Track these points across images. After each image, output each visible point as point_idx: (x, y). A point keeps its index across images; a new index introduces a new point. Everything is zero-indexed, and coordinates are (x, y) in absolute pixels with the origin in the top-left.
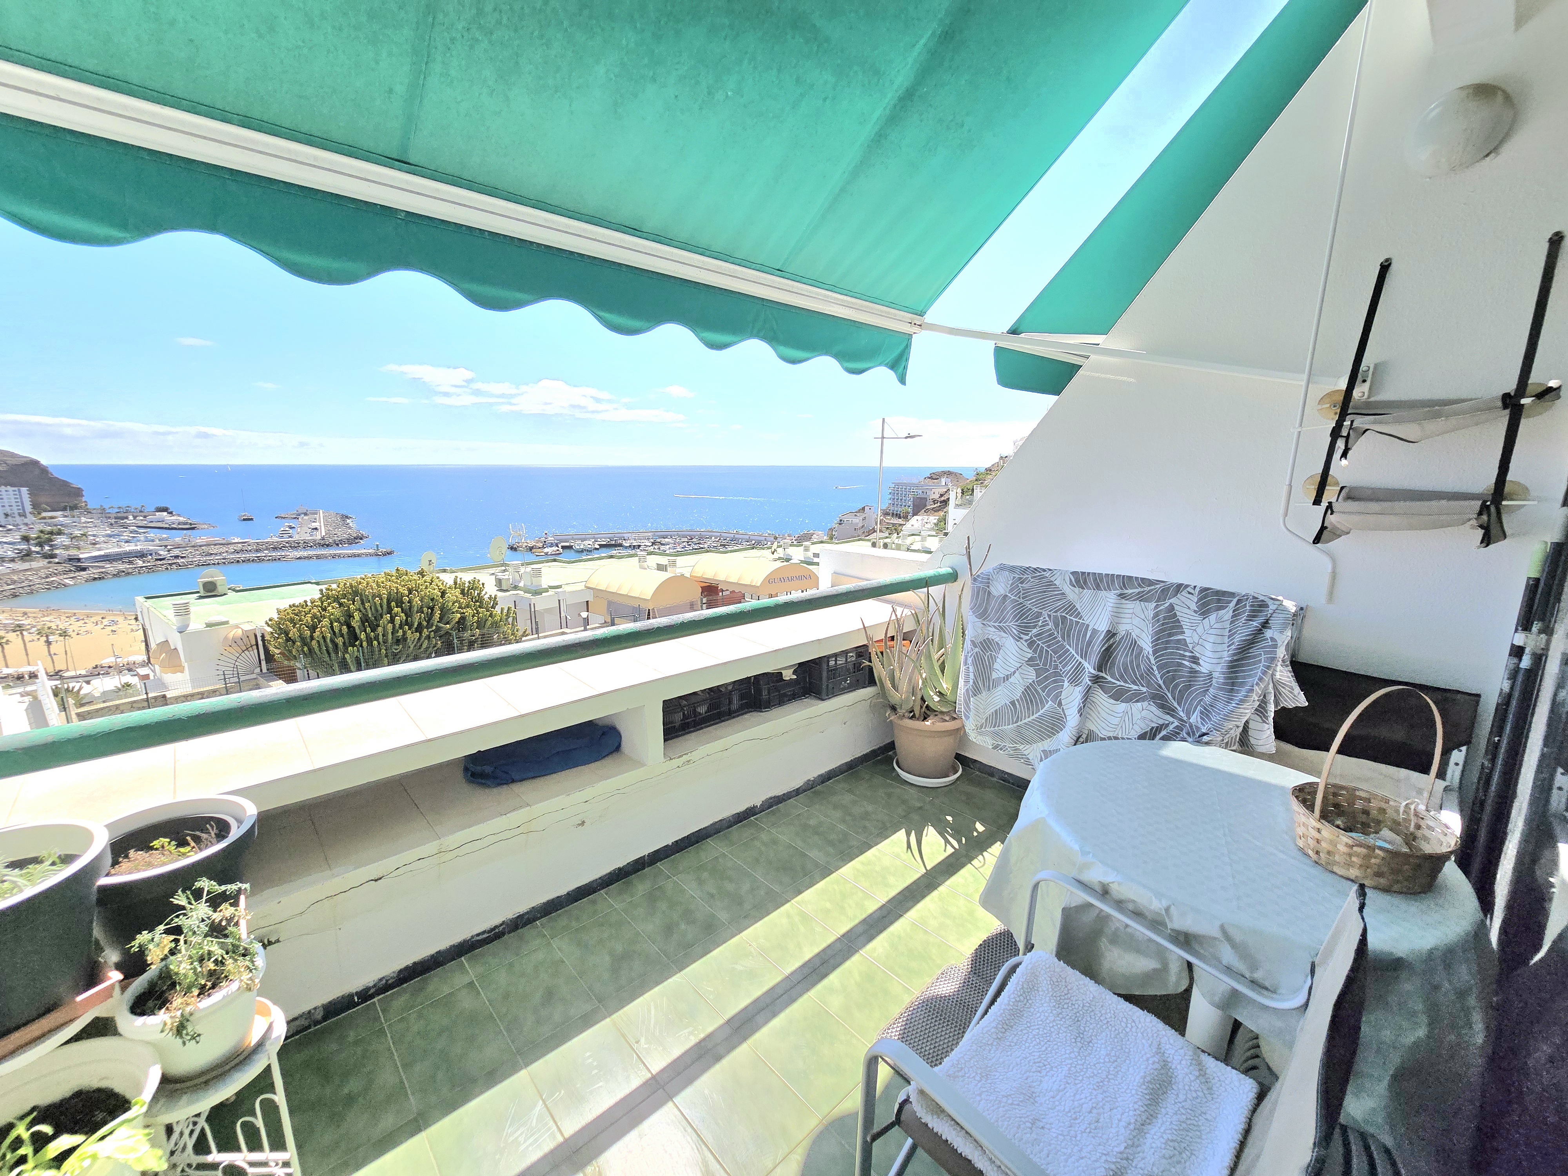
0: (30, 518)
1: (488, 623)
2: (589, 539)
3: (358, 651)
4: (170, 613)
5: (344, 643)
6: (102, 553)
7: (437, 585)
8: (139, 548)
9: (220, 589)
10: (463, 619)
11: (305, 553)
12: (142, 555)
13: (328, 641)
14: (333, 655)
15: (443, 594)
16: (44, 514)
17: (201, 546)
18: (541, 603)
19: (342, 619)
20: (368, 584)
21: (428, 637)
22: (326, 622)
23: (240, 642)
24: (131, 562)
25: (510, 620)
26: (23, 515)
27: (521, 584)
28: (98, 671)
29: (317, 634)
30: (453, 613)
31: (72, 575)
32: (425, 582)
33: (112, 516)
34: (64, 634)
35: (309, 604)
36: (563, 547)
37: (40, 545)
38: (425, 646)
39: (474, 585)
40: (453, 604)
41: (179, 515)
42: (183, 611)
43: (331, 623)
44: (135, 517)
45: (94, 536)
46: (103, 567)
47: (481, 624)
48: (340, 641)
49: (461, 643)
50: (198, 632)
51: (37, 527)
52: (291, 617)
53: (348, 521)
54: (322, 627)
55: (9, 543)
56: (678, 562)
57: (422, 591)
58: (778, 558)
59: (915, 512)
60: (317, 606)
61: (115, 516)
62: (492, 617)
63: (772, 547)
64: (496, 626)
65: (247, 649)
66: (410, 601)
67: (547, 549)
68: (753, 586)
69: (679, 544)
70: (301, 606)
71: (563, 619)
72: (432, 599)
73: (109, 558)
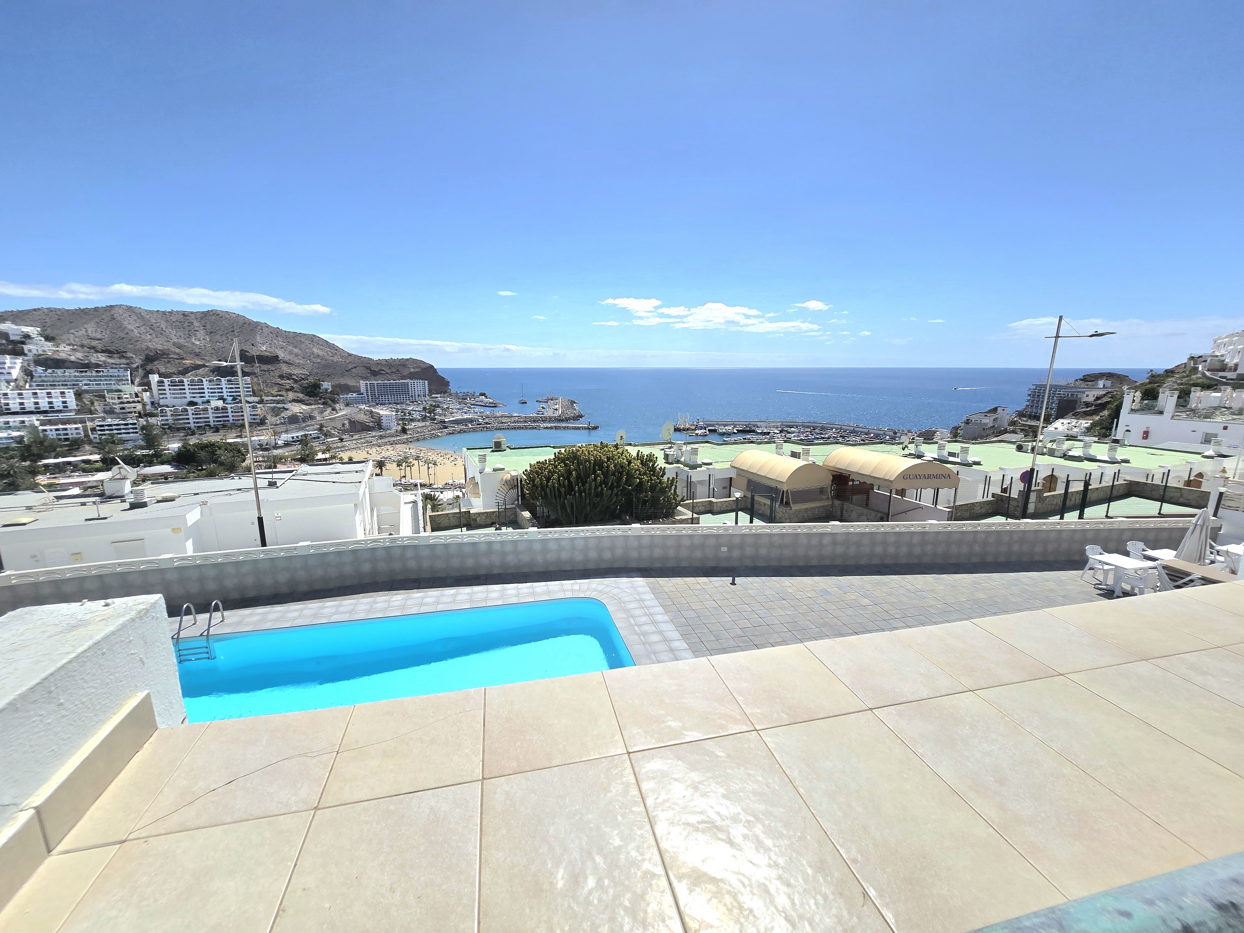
0: (428, 398)
1: (658, 488)
2: (730, 425)
3: (573, 498)
4: (477, 459)
5: (565, 492)
6: (454, 419)
7: (626, 456)
8: (470, 417)
9: (503, 447)
10: (641, 483)
11: (549, 425)
12: (471, 421)
13: (556, 489)
14: (558, 499)
15: (630, 462)
16: (433, 396)
17: (498, 417)
18: (697, 475)
19: (565, 475)
20: (582, 452)
21: (617, 495)
22: (555, 476)
23: (509, 483)
24: (466, 425)
25: (673, 487)
26: (425, 396)
27: (682, 459)
28: (447, 487)
29: (550, 484)
30: (635, 478)
31: (441, 431)
32: (618, 453)
33: (461, 397)
34: (435, 464)
35: (548, 462)
36: (709, 430)
37: (430, 413)
38: (614, 499)
39: (651, 458)
40: (635, 471)
41: (490, 398)
42: (483, 459)
43: (559, 478)
44: (470, 399)
45: (451, 409)
46: (454, 427)
47: (653, 488)
48: (562, 490)
49: (638, 502)
50: (489, 474)
51: (430, 403)
52: (537, 470)
53: (574, 405)
54: (553, 479)
55: (418, 411)
56: (808, 450)
57: (616, 460)
58: (910, 454)
59: (1061, 415)
60: (552, 464)
61: (462, 398)
62: (661, 485)
63: (902, 443)
64: (663, 491)
65: (512, 488)
66: (608, 467)
67: (699, 432)
68: (885, 480)
69: (803, 433)
70: (544, 463)
71: (711, 490)
72: (622, 467)
73: (457, 422)
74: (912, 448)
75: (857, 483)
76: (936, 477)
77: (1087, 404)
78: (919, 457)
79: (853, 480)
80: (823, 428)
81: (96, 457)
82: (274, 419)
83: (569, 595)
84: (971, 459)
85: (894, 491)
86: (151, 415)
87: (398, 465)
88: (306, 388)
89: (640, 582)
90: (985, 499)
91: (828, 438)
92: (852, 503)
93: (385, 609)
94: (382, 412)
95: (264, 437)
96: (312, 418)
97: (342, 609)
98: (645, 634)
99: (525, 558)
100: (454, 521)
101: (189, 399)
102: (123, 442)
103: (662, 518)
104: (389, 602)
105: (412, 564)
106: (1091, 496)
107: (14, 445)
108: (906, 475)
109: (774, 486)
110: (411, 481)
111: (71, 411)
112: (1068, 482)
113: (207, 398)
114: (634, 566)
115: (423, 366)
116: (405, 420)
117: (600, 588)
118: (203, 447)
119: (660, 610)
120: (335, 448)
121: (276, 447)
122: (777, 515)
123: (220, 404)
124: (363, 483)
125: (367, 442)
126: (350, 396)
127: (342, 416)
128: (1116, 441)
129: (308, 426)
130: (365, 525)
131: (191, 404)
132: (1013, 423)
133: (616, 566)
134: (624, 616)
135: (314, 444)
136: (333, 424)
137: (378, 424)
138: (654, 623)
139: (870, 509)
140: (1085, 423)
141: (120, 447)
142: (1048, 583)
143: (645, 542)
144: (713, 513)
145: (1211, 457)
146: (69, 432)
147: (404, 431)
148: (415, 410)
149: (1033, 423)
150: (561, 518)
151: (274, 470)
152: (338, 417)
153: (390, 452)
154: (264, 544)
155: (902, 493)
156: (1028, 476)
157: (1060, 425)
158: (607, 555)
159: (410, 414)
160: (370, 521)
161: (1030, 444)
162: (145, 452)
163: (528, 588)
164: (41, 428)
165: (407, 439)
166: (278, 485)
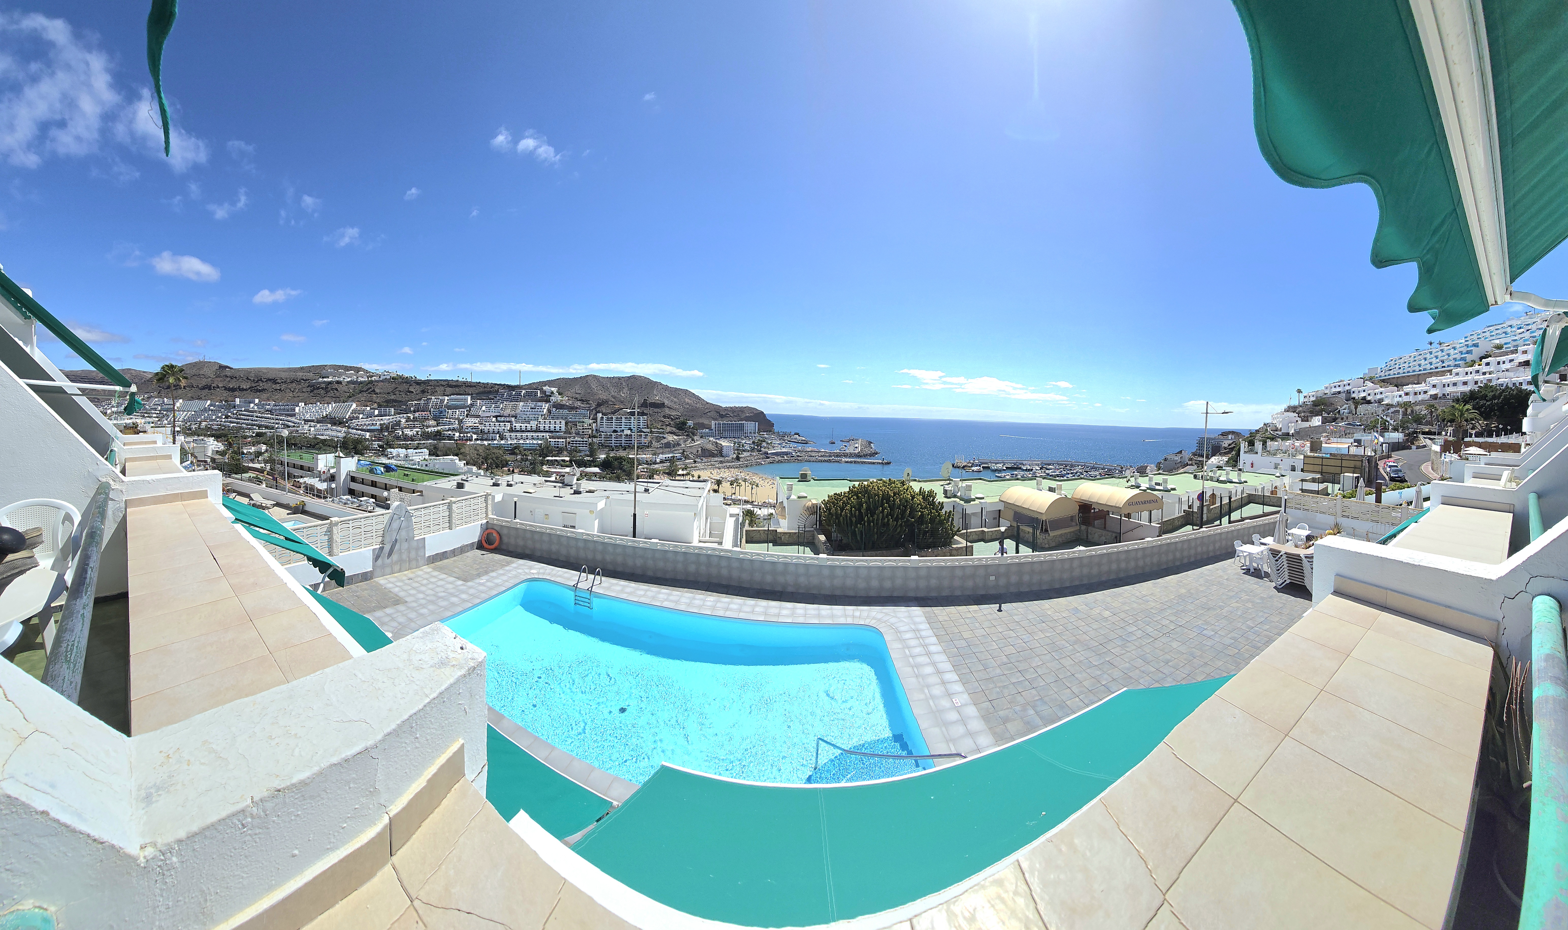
0: (757, 435)
1: (937, 520)
2: (1000, 463)
3: (862, 528)
4: (785, 487)
5: (856, 521)
6: (775, 451)
7: (910, 492)
8: (787, 451)
9: (809, 478)
10: (922, 515)
11: (850, 460)
12: (786, 454)
13: (849, 518)
14: (849, 528)
15: (913, 497)
16: (761, 434)
17: (808, 452)
18: (970, 508)
19: (857, 507)
20: (873, 487)
21: (901, 525)
22: (848, 507)
23: (810, 510)
24: (783, 457)
25: (950, 519)
26: (755, 433)
27: (959, 494)
28: (765, 505)
29: (843, 513)
30: (917, 511)
31: (765, 461)
32: (904, 489)
34: (757, 486)
35: (843, 494)
36: (983, 467)
37: (757, 446)
38: (899, 530)
39: (931, 494)
40: (918, 505)
41: (803, 437)
42: (790, 488)
43: (851, 508)
44: (788, 437)
45: (774, 444)
46: (774, 458)
47: (932, 520)
48: (854, 519)
49: (919, 532)
50: (794, 500)
51: (758, 438)
52: (835, 499)
53: (872, 445)
54: (846, 510)
55: (750, 444)
56: (1061, 485)
57: (901, 495)
58: (1132, 486)
59: (1213, 455)
60: (846, 496)
61: (782, 436)
62: (940, 518)
63: (1126, 477)
64: (941, 523)
65: (812, 514)
66: (894, 501)
67: (975, 468)
68: (1117, 507)
69: (1058, 469)
70: (840, 495)
71: (983, 521)
72: (907, 501)
73: (777, 454)
74: (1133, 482)
75: (1097, 510)
76: (1149, 502)
77: (1225, 448)
78: (1138, 487)
79: (1094, 509)
80: (1072, 466)
81: (567, 459)
82: (657, 444)
83: (850, 621)
84: (1169, 487)
85: (1123, 515)
86: (595, 437)
87: (731, 484)
88: (678, 424)
89: (917, 612)
90: (1180, 515)
91: (1076, 473)
92: (1094, 527)
93: (700, 607)
94: (724, 444)
95: (646, 456)
96: (679, 445)
97: (671, 598)
98: (918, 666)
99: (815, 581)
100: (763, 537)
101: (614, 429)
102: (580, 451)
103: (941, 547)
104: (704, 600)
105: (724, 572)
106: (1233, 505)
107: (538, 448)
108: (1130, 502)
109: (1036, 516)
110: (739, 498)
111: (562, 432)
112: (1221, 498)
113: (623, 428)
114: (912, 595)
115: (755, 412)
116: (739, 450)
117: (879, 616)
118: (616, 458)
119: (934, 640)
120: (690, 468)
121: (655, 463)
122: (1038, 541)
123: (629, 432)
124: (702, 498)
125: (712, 465)
126: (704, 431)
127: (698, 445)
128: (1240, 470)
129: (676, 450)
130: (700, 530)
131: (615, 431)
132: (1191, 459)
133: (895, 594)
134: (900, 646)
135: (678, 463)
136: (691, 450)
137: (720, 452)
138: (929, 654)
139: (1108, 531)
140: (1225, 459)
141: (579, 454)
142: (1218, 572)
143: (923, 573)
144: (986, 541)
145: (1279, 477)
146: (559, 443)
147: (738, 458)
148: (747, 443)
149: (1201, 459)
150: (851, 544)
151: (649, 480)
152: (695, 445)
153: (727, 474)
154: (634, 536)
155: (1128, 516)
156: (1201, 496)
157: (1214, 460)
158: (888, 584)
159: (743, 446)
160: (704, 527)
161: (1200, 473)
162: (589, 458)
163: (814, 609)
164: (549, 440)
165: (740, 465)
166: (650, 492)
